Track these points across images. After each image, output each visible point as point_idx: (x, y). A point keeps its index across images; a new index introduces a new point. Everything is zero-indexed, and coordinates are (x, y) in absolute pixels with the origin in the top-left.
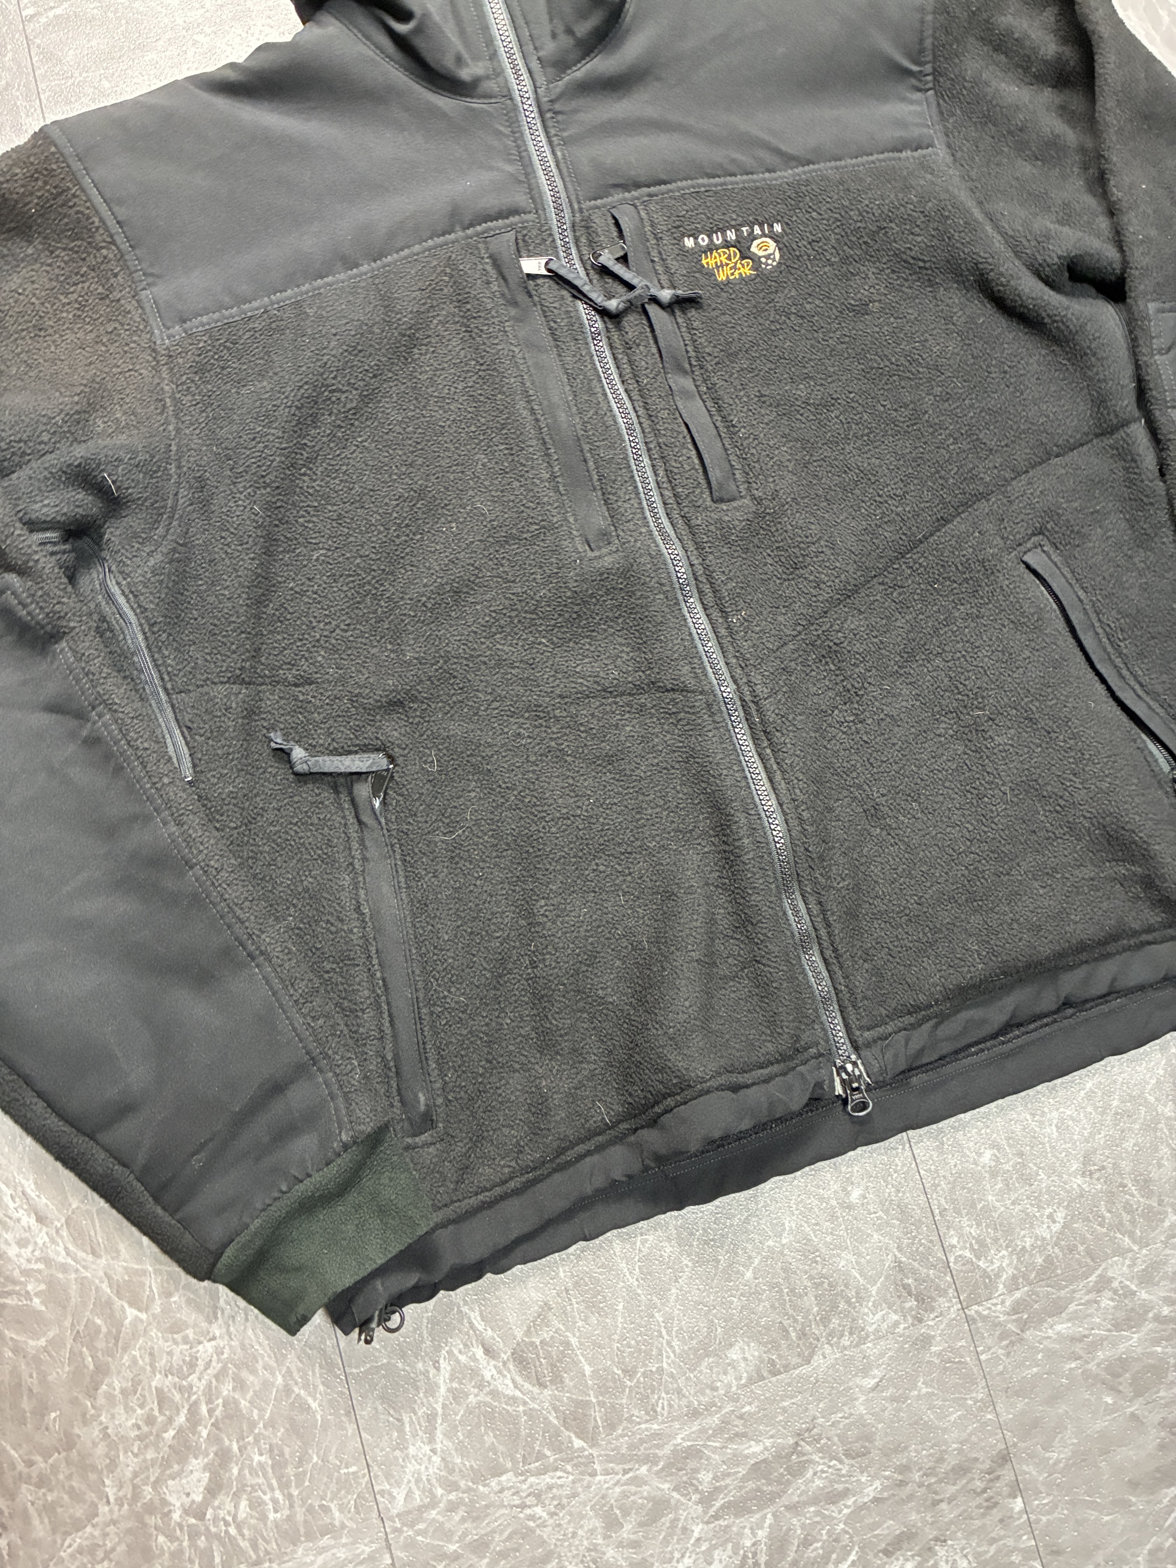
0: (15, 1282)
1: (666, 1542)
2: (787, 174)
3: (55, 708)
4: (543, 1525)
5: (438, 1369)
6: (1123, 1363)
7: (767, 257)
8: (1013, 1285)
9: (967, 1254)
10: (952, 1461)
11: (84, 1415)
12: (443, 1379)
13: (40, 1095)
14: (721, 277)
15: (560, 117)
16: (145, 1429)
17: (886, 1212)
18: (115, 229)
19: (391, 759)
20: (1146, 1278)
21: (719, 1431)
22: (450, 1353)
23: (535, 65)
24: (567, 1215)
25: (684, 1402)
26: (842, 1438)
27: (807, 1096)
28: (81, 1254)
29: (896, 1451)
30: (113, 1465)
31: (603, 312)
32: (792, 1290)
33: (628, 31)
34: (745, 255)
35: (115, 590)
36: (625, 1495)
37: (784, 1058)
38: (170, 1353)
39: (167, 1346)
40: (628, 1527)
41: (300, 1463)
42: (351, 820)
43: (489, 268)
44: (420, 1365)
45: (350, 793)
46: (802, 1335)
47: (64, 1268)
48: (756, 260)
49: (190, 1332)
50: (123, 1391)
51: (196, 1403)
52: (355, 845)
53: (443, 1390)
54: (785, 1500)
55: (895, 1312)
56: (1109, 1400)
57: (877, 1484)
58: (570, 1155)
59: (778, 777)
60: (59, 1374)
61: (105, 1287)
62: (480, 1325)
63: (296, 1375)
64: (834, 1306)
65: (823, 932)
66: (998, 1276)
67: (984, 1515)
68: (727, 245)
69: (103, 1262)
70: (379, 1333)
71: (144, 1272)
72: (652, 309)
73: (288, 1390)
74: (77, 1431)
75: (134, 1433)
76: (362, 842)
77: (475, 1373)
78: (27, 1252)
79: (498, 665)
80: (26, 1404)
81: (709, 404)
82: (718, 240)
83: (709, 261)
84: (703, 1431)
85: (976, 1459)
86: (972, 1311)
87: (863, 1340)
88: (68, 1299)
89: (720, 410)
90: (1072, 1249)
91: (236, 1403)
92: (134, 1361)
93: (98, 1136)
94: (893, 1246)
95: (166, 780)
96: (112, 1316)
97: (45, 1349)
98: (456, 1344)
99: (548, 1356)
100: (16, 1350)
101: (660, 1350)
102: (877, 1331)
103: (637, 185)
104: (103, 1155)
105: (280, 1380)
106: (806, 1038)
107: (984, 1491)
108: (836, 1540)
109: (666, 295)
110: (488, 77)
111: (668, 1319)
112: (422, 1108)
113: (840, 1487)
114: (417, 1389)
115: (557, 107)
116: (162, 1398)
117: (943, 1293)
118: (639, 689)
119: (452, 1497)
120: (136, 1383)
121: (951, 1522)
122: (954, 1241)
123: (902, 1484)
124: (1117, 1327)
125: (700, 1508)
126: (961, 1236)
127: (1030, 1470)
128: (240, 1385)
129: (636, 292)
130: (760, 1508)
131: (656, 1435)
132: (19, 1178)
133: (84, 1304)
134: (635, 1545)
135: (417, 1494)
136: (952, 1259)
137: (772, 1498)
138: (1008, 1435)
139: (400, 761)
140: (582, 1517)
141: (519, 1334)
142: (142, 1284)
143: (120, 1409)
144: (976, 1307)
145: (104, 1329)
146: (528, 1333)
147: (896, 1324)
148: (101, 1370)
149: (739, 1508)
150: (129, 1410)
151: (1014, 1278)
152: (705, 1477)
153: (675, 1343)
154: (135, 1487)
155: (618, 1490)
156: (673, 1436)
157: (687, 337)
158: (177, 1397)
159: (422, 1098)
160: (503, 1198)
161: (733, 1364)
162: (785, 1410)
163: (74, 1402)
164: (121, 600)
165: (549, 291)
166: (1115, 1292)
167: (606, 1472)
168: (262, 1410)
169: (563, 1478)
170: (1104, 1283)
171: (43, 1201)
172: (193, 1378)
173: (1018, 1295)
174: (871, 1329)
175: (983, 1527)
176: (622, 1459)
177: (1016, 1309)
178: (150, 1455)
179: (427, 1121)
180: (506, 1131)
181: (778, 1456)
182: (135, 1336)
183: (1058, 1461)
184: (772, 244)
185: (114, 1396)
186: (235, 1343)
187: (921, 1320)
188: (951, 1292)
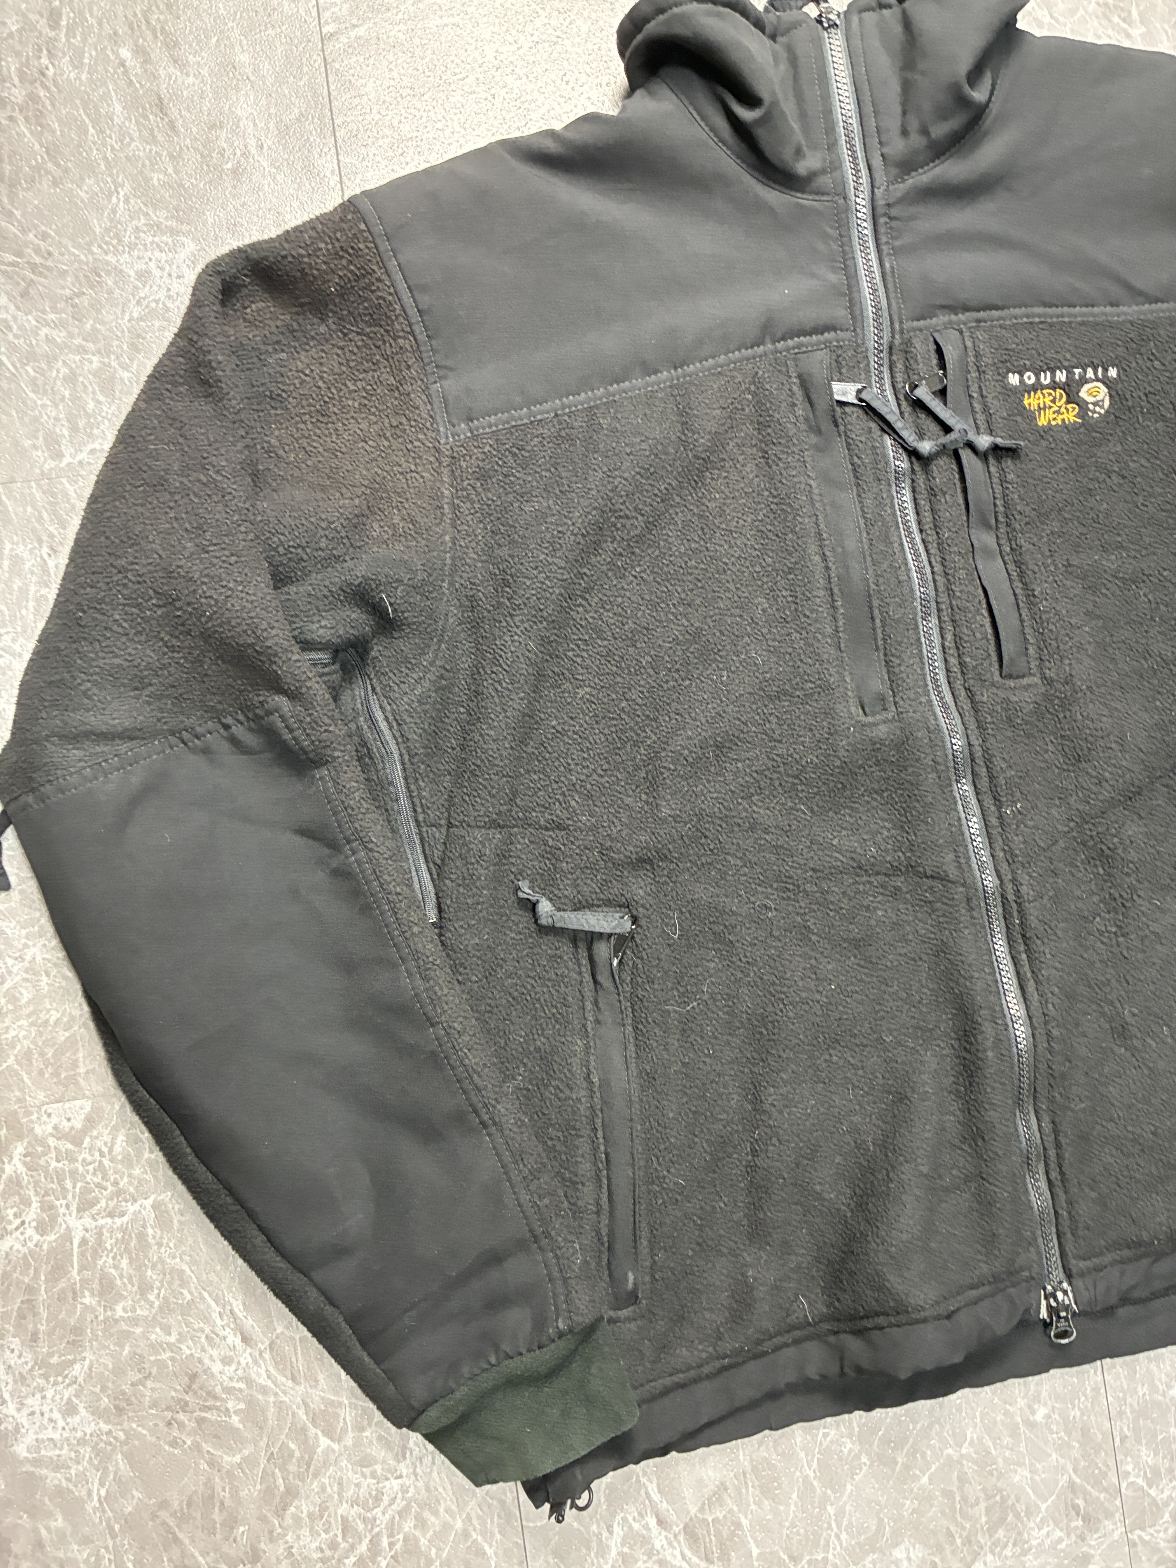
0: (215, 1398)
2: (1131, 311)
3: (303, 832)
5: (611, 1533)
7: (1095, 404)
9: (1140, 1481)
11: (271, 1532)
12: (615, 1542)
13: (261, 1228)
14: (1042, 422)
15: (894, 224)
16: (328, 1553)
17: (1068, 1433)
18: (415, 317)
19: (635, 920)
22: (624, 1519)
23: (877, 162)
24: (754, 1404)
27: (1015, 1322)
28: (281, 1379)
31: (913, 454)
32: (964, 1499)
33: (985, 134)
34: (1072, 398)
35: (379, 715)
37: (996, 1279)
38: (358, 1485)
39: (356, 1478)
42: (587, 977)
43: (795, 388)
44: (594, 1527)
45: (590, 949)
46: (968, 1541)
47: (264, 1390)
48: (1082, 405)
49: (378, 1468)
50: (310, 1515)
51: (378, 1534)
52: (589, 1005)
53: (614, 1553)
55: (1061, 1530)
58: (767, 1346)
59: (1031, 986)
60: (251, 1491)
61: (301, 1413)
62: (656, 1497)
63: (475, 1522)
64: (1002, 1520)
65: (1052, 1153)
66: (1165, 1505)
68: (1054, 386)
69: (301, 1389)
71: (340, 1404)
72: (966, 455)
73: (466, 1534)
74: (262, 1546)
75: (316, 1556)
76: (596, 1003)
77: (645, 1541)
78: (230, 1370)
79: (752, 828)
80: (217, 1516)
81: (1011, 567)
82: (1046, 379)
83: (1031, 402)
86: (1134, 1537)
87: (1025, 1553)
88: (266, 1420)
89: (1021, 575)
91: (417, 1540)
92: (323, 1489)
93: (314, 1275)
94: (1070, 1468)
95: (416, 929)
96: (306, 1441)
97: (239, 1466)
98: (631, 1511)
99: (718, 1534)
100: (211, 1464)
101: (827, 1542)
102: (1040, 1545)
103: (966, 309)
104: (313, 1293)
105: (459, 1524)
106: (1021, 1261)
109: (984, 441)
110: (823, 172)
111: (840, 1513)
112: (630, 1286)
114: (589, 1549)
115: (894, 212)
116: (346, 1527)
117: (1109, 1515)
118: (895, 870)
120: (323, 1509)
122: (1129, 1468)
126: (1136, 1465)
128: (421, 1523)
129: (952, 436)
132: (229, 1297)
133: (281, 1429)
136: (1124, 1485)
139: (643, 922)
141: (693, 1510)
142: (336, 1416)
143: (305, 1532)
144: (1139, 1532)
145: (297, 1454)
146: (702, 1509)
147: (1060, 1540)
148: (291, 1493)
150: (314, 1533)
153: (844, 1536)
157: (998, 489)
158: (361, 1527)
159: (631, 1277)
160: (696, 1381)
163: (263, 1519)
164: (383, 725)
165: (857, 422)
168: (439, 1549)
171: (249, 1323)
172: (378, 1511)
174: (1034, 1543)
179: (633, 1298)
180: (707, 1315)
182: (326, 1464)
184: (1104, 390)
185: (301, 1519)
186: (420, 1484)
187: (1083, 1539)
188: (1118, 1516)
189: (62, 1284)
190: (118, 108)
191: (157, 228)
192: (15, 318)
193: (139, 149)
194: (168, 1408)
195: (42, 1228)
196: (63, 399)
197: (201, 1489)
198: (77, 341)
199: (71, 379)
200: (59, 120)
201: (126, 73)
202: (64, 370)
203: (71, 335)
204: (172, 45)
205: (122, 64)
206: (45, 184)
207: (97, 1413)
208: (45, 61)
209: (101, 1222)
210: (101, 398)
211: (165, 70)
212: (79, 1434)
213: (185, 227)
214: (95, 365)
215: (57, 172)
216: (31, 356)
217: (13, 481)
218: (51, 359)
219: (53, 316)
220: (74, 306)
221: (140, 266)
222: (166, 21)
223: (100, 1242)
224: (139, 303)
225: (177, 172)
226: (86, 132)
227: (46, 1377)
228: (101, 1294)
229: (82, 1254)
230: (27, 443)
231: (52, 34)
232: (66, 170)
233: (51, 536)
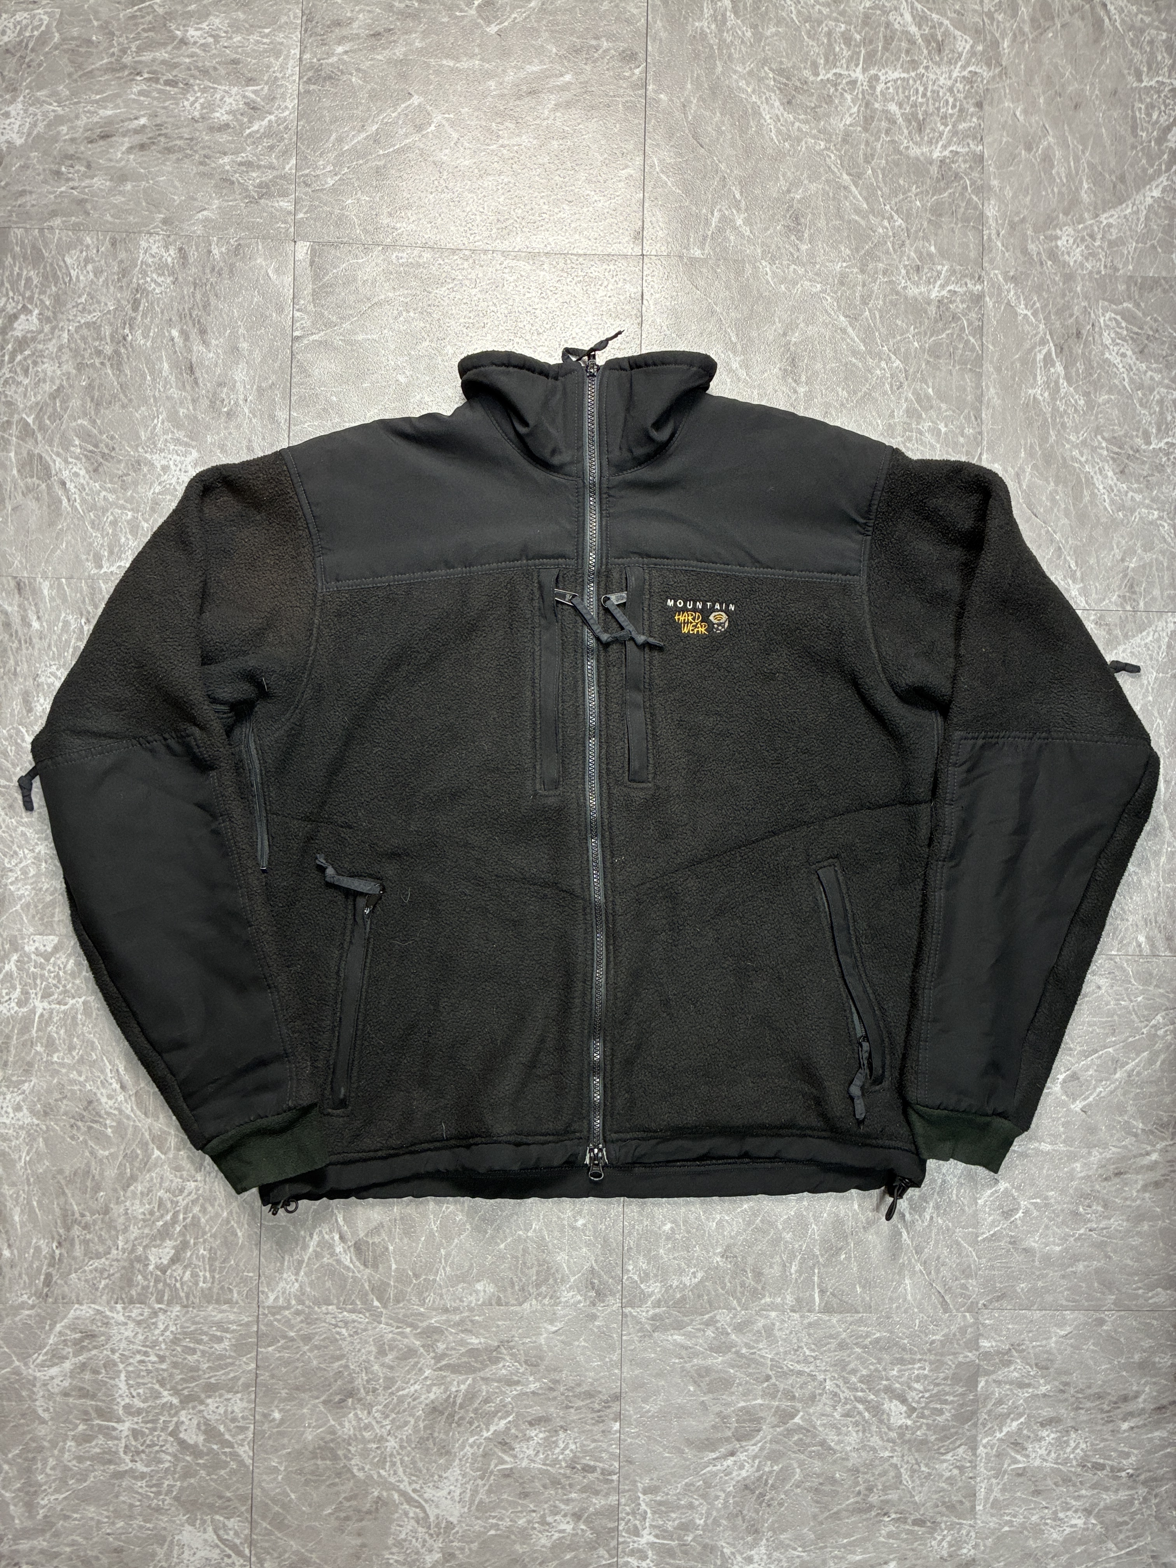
0: (100, 1116)
1: (408, 1372)
2: (751, 571)
3: (200, 806)
4: (344, 1339)
5: (312, 1238)
6: (708, 1370)
7: (719, 625)
8: (658, 1304)
9: (636, 1278)
10: (585, 1388)
11: (118, 1198)
12: (313, 1244)
13: (138, 1023)
14: (685, 630)
15: (611, 499)
16: (148, 1216)
17: (596, 1238)
18: (311, 520)
19: (384, 889)
20: (739, 1328)
21: (457, 1324)
22: (321, 1231)
23: (605, 463)
24: (406, 1180)
25: (442, 1302)
26: (526, 1354)
27: (565, 1159)
28: (138, 1113)
29: (555, 1370)
30: (126, 1230)
31: (598, 639)
32: (524, 1263)
33: (670, 455)
34: (706, 619)
35: (252, 746)
36: (394, 1340)
37: (557, 1134)
38: (172, 1181)
39: (171, 1177)
40: (390, 1357)
41: (224, 1262)
42: (350, 916)
43: (535, 590)
44: (302, 1233)
45: (355, 901)
46: (522, 1289)
47: (128, 1118)
48: (711, 625)
49: (185, 1173)
50: (142, 1193)
51: (178, 1211)
52: (348, 933)
53: (311, 1250)
54: (482, 1374)
55: (581, 1295)
56: (692, 1389)
57: (538, 1384)
58: (417, 1148)
59: (612, 965)
60: (111, 1173)
61: (147, 1135)
62: (341, 1222)
63: (235, 1215)
64: (546, 1280)
65: (608, 1067)
66: (650, 1296)
67: (594, 1424)
68: (695, 610)
69: (149, 1121)
70: (281, 1212)
71: (169, 1133)
72: (630, 645)
73: (228, 1222)
74: (112, 1206)
75: (141, 1217)
76: (352, 932)
77: (331, 1247)
78: (111, 1103)
79: (465, 846)
80: (89, 1183)
81: (648, 716)
82: (690, 606)
83: (680, 618)
84: (448, 1321)
85: (600, 1392)
86: (627, 1310)
87: (557, 1304)
88: (126, 1134)
89: (653, 721)
90: (700, 1296)
91: (199, 1219)
92: (152, 1179)
93: (164, 1055)
94: (593, 1258)
95: (250, 871)
96: (146, 1151)
97: (107, 1157)
98: (325, 1228)
99: (374, 1251)
100: (91, 1153)
101: (438, 1270)
102: (567, 1302)
103: (649, 556)
104: (163, 1066)
105: (225, 1214)
106: (575, 1126)
107: (599, 1411)
108: (504, 1406)
109: (641, 639)
110: (572, 463)
111: (448, 1255)
112: (342, 1096)
113: (516, 1378)
114: (297, 1244)
115: (611, 492)
116: (161, 1203)
117: (613, 1294)
118: (546, 885)
119: (300, 1307)
120: (150, 1191)
121: (573, 1421)
122: (630, 1268)
123: (551, 1389)
124: (711, 1349)
125: (433, 1361)
126: (635, 1267)
127: (629, 1410)
128: (204, 1210)
129: (623, 633)
130: (466, 1373)
131: (421, 1314)
132: (117, 1062)
133: (134, 1140)
134: (391, 1368)
135: (281, 1300)
136: (626, 1278)
137: (474, 1370)
138: (624, 1385)
139: (388, 890)
140: (366, 1342)
141: (362, 1234)
142: (166, 1140)
143: (137, 1202)
144: (629, 1309)
145: (141, 1157)
146: (367, 1235)
147: (580, 1302)
148: (133, 1178)
149: (454, 1369)
150: (142, 1204)
151: (659, 1301)
152: (441, 1346)
153: (448, 1269)
154: (134, 1245)
155: (390, 1335)
156: (432, 1318)
157: (648, 668)
158: (169, 1205)
159: (343, 1090)
160: (374, 1158)
161: (477, 1292)
162: (498, 1326)
163: (115, 1190)
164: (254, 752)
165: (568, 614)
166: (717, 1329)
167: (387, 1324)
168: (211, 1227)
169: (363, 1319)
170: (711, 1322)
171: (126, 1078)
172: (180, 1198)
173: (657, 1310)
174: (563, 1300)
175: (591, 1431)
176: (398, 1320)
177: (653, 1318)
178: (147, 1231)
179: (343, 1103)
180: (386, 1122)
181: (486, 1349)
182: (155, 1165)
183: (649, 1411)
184: (724, 617)
185: (136, 1194)
186: (207, 1187)
187: (594, 1305)
188: (618, 1296)
189: (26, 1037)
190: (166, 366)
191: (177, 441)
192: (88, 484)
193: (174, 392)
194: (73, 1117)
195: (20, 1004)
196: (108, 534)
197: (83, 1166)
198: (121, 502)
199: (114, 523)
200: (131, 368)
201: (173, 345)
202: (111, 518)
203: (118, 498)
204: (203, 332)
205: (172, 339)
206: (117, 407)
207: (33, 1112)
208: (127, 331)
209: (53, 1006)
210: (130, 537)
211: (198, 347)
212: (21, 1123)
213: (194, 443)
214: (129, 517)
215: (126, 401)
216: (93, 507)
217: (72, 578)
218: (105, 510)
219: (109, 485)
220: (123, 481)
221: (164, 462)
222: (201, 317)
223: (51, 1017)
224: (160, 484)
225: (194, 409)
226: (145, 379)
227: (8, 1087)
228: (46, 1047)
229: (40, 1022)
230: (84, 557)
231: (134, 315)
232: (131, 400)
233: (89, 613)
